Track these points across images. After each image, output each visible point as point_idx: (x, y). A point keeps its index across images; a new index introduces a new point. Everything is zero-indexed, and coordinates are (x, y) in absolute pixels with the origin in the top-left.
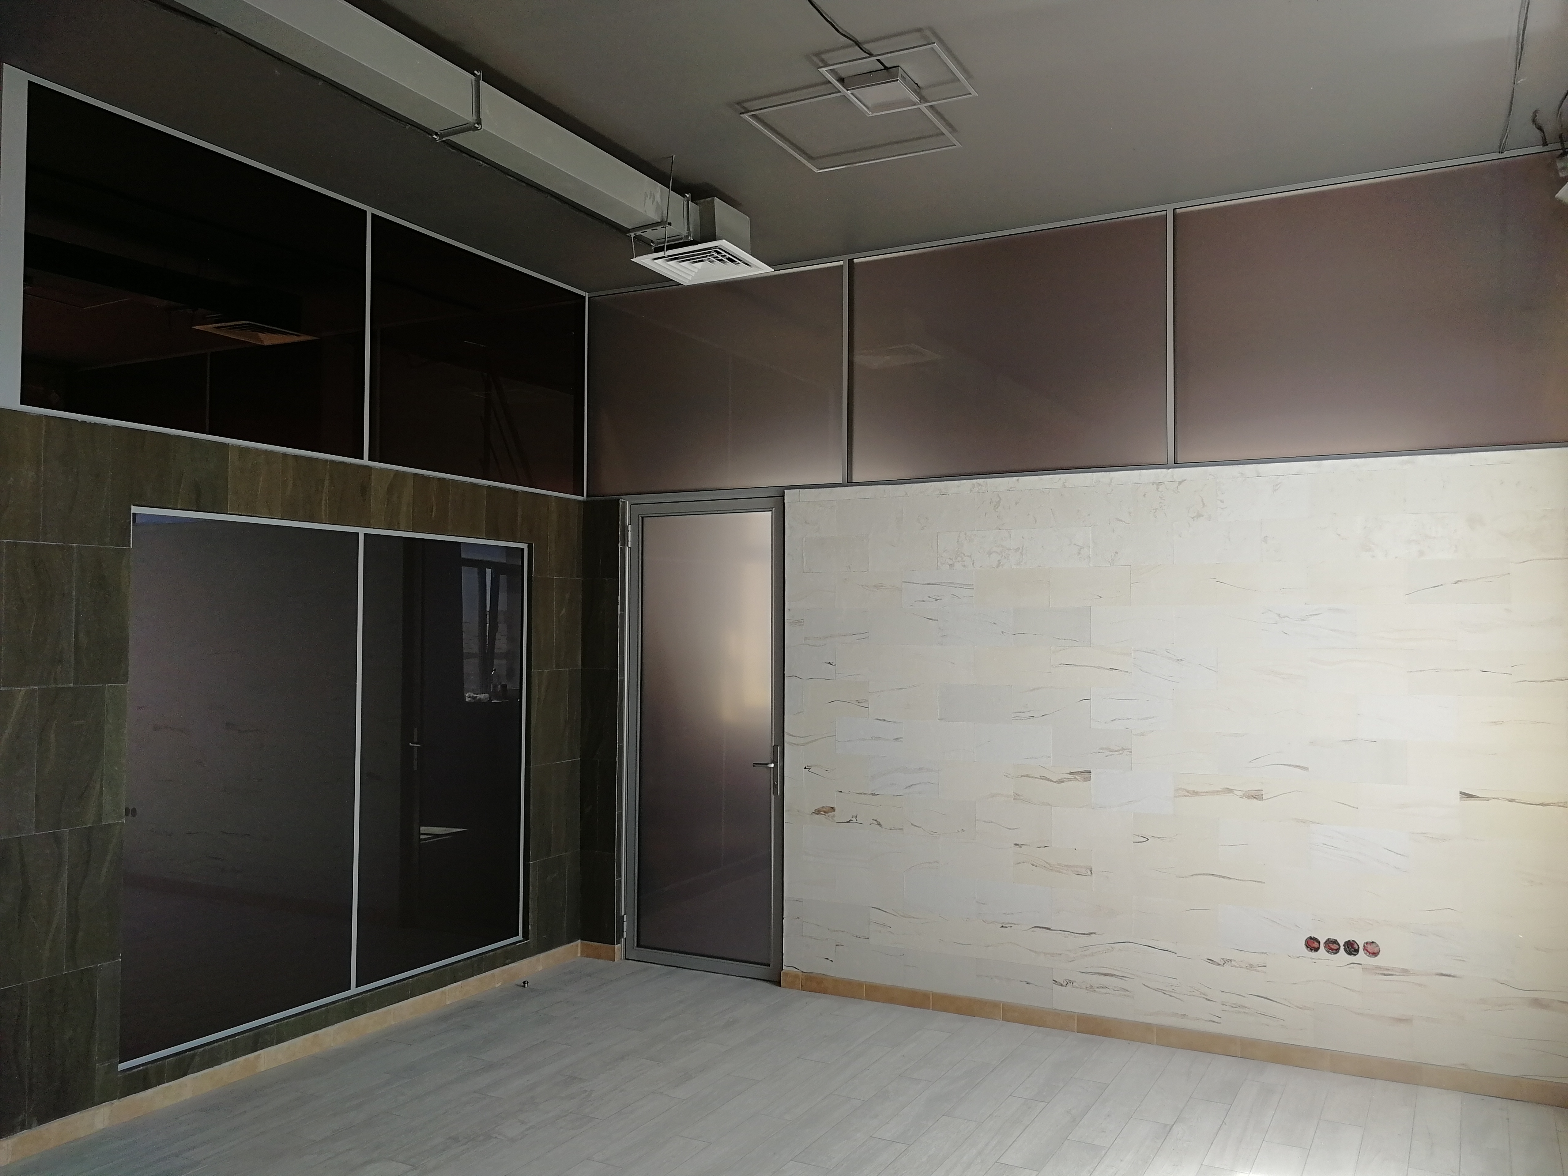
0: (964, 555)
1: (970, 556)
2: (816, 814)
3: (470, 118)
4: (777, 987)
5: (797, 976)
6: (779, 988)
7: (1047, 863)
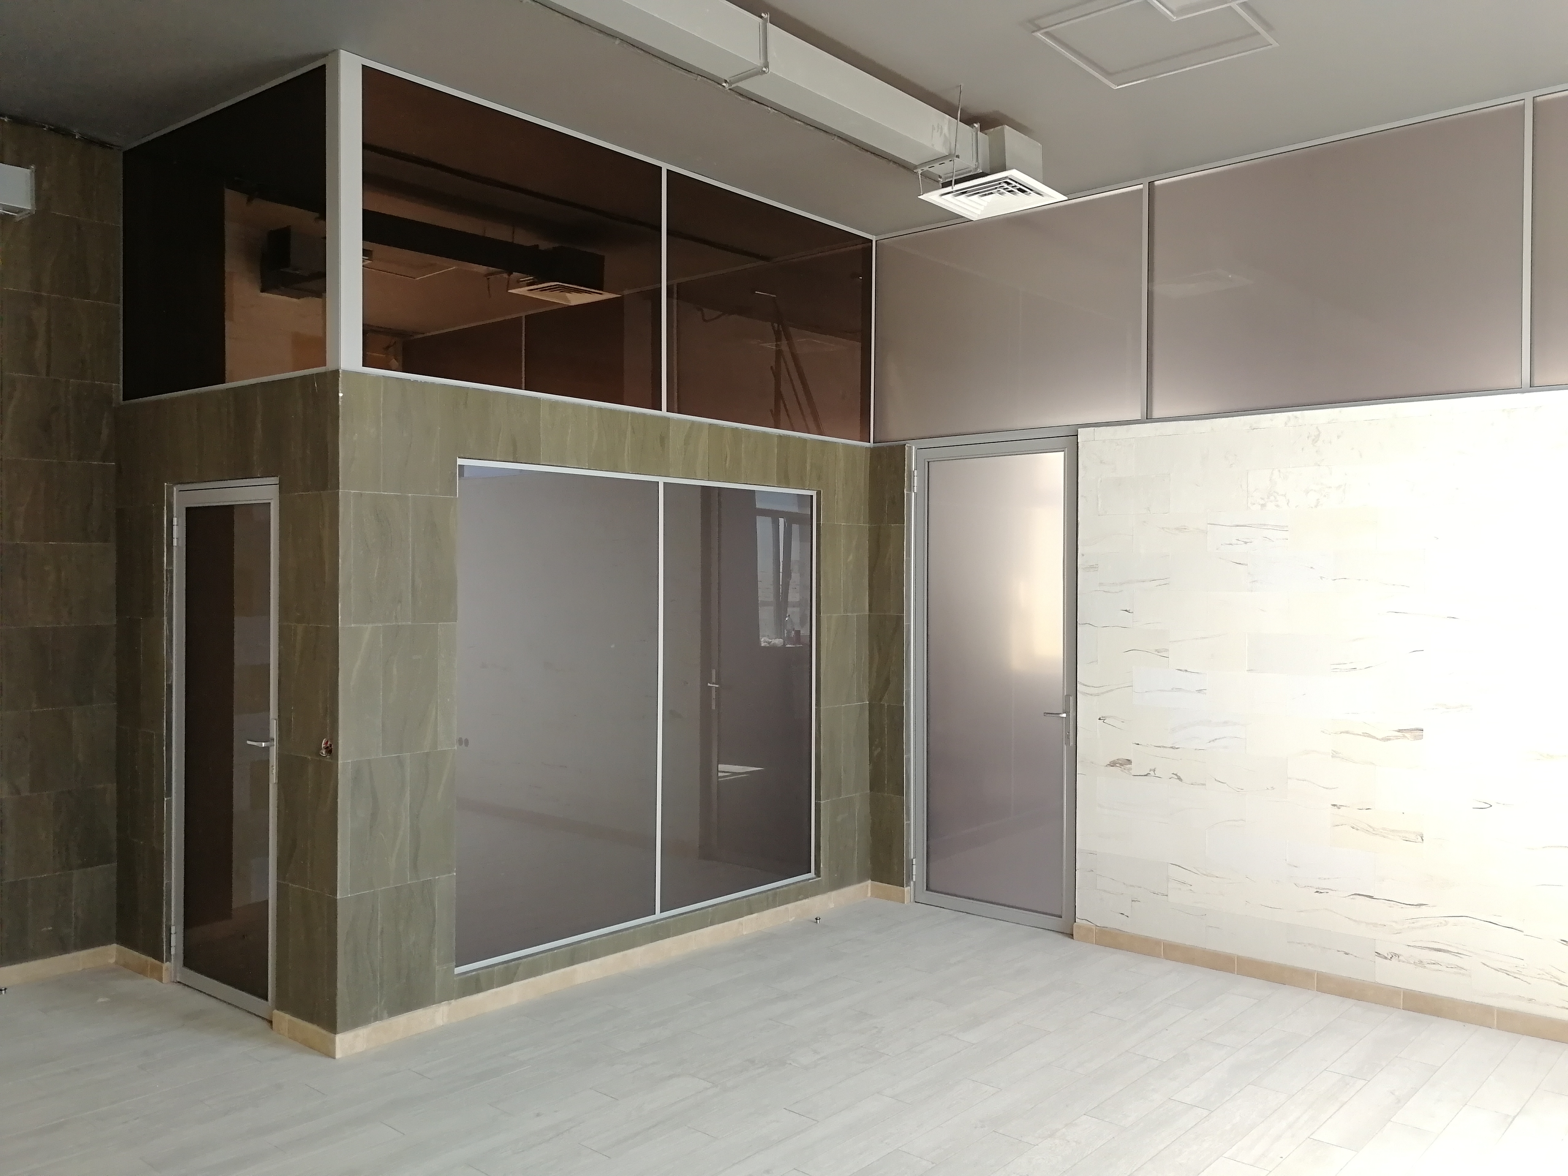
0: (1278, 493)
1: (1285, 496)
2: (1111, 766)
3: (758, 62)
4: (1070, 939)
5: (1090, 930)
6: (1072, 940)
7: (1370, 826)
